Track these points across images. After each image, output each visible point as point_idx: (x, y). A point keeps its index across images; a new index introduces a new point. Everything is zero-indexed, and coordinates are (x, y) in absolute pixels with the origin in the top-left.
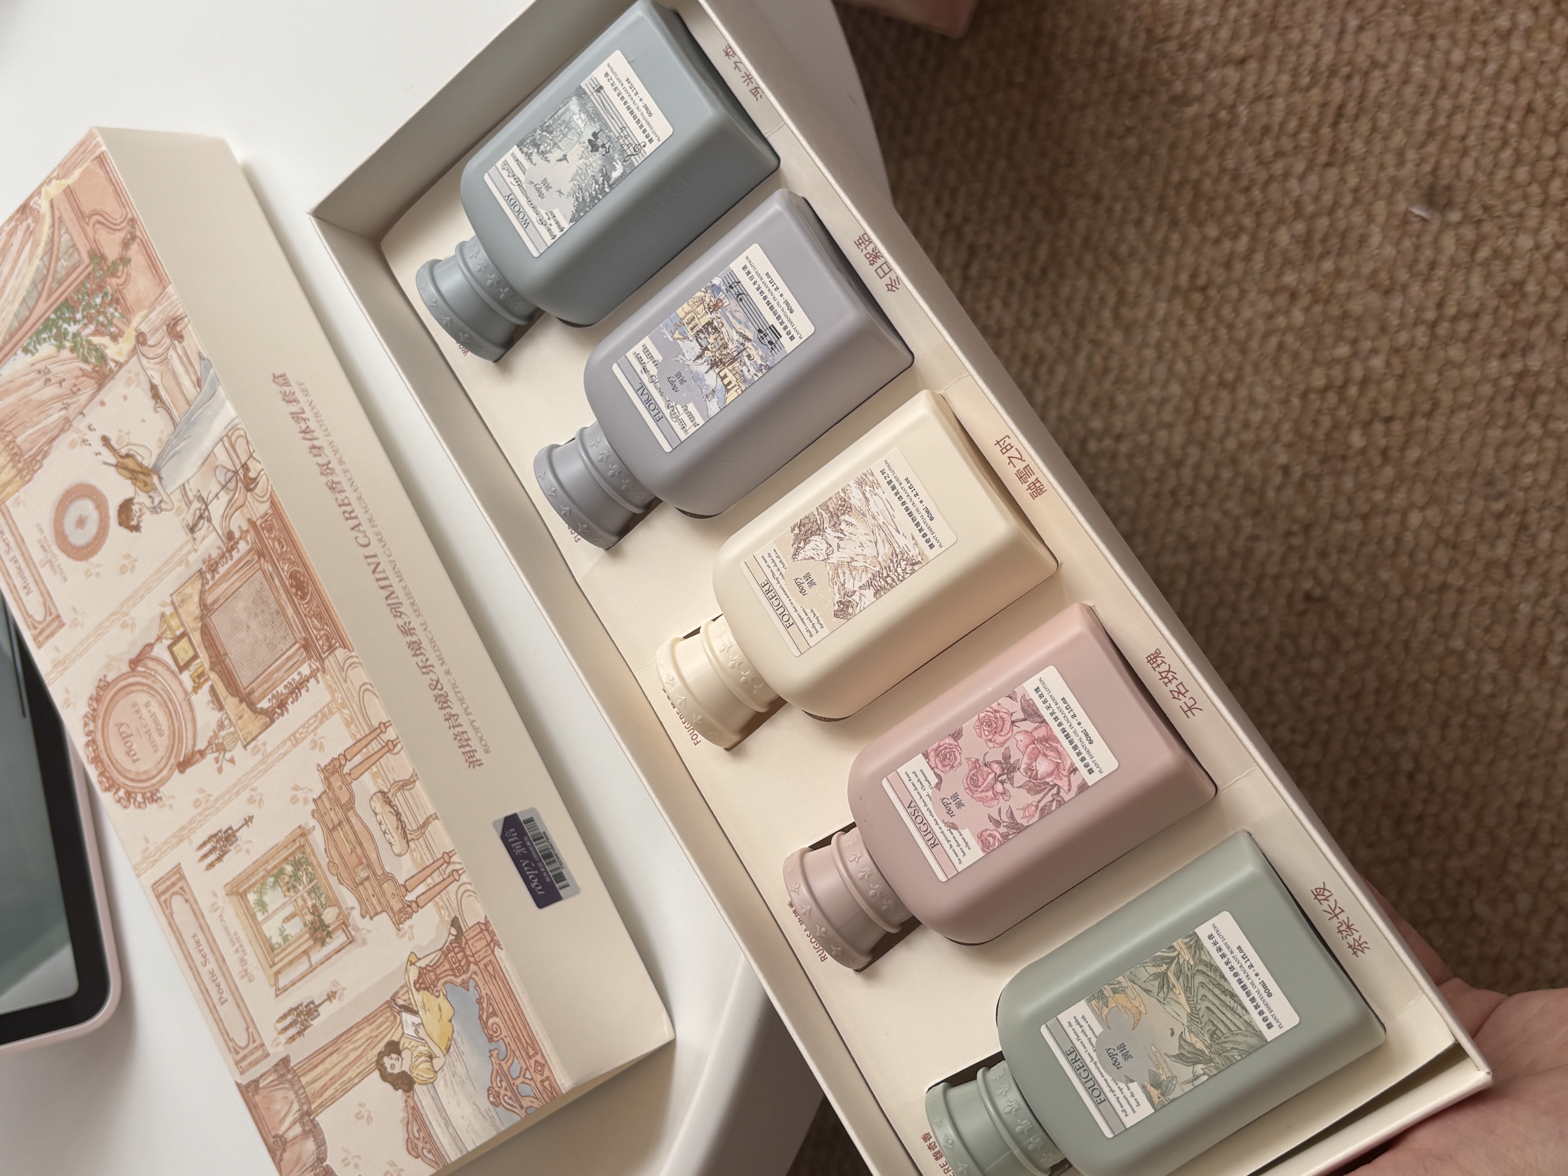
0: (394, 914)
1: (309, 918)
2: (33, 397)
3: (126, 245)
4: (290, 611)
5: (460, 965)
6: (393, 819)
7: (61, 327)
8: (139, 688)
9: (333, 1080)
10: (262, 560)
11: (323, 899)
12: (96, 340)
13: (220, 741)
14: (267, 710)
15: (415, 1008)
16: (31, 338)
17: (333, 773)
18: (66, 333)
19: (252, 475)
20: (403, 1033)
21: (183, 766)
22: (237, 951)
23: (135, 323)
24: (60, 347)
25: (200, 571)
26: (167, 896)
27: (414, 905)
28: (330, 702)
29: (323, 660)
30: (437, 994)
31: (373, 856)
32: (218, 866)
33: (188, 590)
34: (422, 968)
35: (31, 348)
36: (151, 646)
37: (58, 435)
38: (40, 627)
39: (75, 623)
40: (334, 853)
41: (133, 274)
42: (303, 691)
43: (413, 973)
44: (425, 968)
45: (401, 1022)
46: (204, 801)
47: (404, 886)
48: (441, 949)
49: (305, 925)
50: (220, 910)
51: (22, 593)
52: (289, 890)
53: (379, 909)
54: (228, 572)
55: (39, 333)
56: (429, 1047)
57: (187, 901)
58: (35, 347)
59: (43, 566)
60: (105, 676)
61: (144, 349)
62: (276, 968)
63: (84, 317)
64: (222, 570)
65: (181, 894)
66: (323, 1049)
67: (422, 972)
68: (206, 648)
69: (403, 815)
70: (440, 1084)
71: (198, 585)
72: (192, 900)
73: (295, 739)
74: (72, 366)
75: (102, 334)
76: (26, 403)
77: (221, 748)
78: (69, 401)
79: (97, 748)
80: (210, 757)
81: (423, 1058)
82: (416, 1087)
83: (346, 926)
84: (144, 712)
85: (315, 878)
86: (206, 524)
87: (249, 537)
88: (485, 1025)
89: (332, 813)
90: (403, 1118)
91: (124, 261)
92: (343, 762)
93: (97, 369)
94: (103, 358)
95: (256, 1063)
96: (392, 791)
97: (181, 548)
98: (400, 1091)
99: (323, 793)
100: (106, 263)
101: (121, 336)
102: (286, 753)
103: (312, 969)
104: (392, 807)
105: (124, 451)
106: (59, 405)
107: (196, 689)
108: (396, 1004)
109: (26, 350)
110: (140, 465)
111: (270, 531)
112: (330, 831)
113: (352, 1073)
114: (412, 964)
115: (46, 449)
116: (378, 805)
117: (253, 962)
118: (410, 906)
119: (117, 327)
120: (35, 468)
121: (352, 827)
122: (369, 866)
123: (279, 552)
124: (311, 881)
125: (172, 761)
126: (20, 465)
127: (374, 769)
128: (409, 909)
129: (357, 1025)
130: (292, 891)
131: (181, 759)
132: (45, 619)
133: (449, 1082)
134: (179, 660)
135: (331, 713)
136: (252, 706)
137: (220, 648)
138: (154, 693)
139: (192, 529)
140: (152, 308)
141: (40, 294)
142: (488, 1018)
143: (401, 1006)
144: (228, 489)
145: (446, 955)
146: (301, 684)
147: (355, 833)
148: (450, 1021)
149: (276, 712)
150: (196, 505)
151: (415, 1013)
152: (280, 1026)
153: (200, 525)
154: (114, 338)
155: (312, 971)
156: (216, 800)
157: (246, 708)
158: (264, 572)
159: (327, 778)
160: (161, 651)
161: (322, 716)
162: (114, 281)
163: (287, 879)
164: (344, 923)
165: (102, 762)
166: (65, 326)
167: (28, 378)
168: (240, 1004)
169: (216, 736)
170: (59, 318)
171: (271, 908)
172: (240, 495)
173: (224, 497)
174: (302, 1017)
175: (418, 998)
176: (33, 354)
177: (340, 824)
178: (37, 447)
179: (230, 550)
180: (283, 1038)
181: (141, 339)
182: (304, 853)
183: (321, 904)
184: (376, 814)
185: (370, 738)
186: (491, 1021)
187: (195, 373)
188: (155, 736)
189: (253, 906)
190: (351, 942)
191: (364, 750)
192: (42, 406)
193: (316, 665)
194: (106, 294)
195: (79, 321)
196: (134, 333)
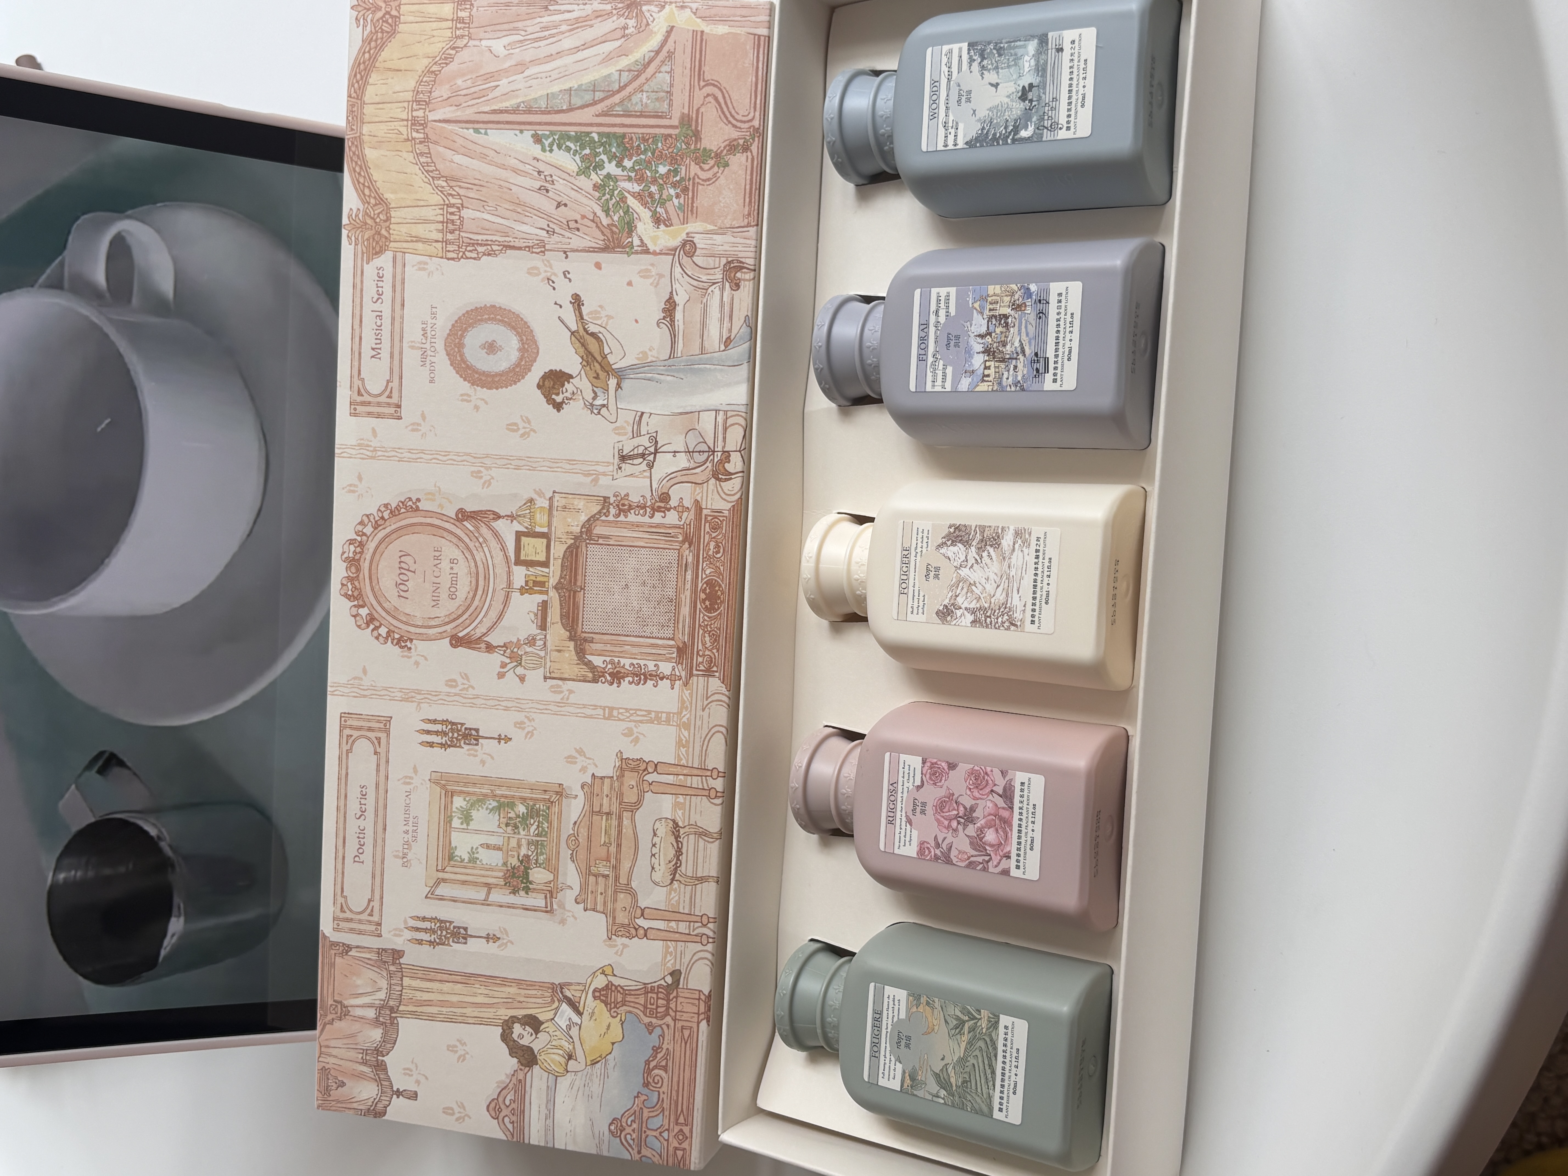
0: (614, 923)
1: (514, 862)
2: (512, 187)
3: (732, 147)
4: (685, 610)
5: (656, 1009)
6: (672, 853)
7: (597, 154)
8: (455, 540)
9: (443, 1003)
10: (687, 545)
11: (541, 858)
12: (632, 202)
13: (520, 653)
14: (595, 667)
15: (581, 1009)
16: (552, 133)
17: (633, 770)
18: (599, 166)
19: (729, 467)
20: (553, 1019)
21: (457, 641)
22: (407, 832)
23: (692, 227)
24: (584, 172)
25: (606, 499)
26: (356, 734)
27: (641, 932)
28: (674, 713)
29: (691, 675)
30: (615, 1014)
31: (626, 865)
32: (437, 750)
33: (580, 504)
34: (612, 985)
35: (547, 143)
36: (498, 517)
37: (520, 248)
38: (367, 398)
39: (415, 427)
40: (584, 832)
41: (722, 181)
42: (650, 683)
43: (600, 982)
44: (616, 987)
45: (557, 1009)
46: (461, 687)
47: (643, 911)
48: (645, 984)
49: (505, 864)
50: (411, 787)
51: (367, 352)
52: (507, 825)
53: (600, 907)
54: (638, 525)
55: (568, 137)
56: (574, 1048)
57: (376, 753)
58: (551, 145)
59: (412, 347)
60: (418, 500)
61: (685, 260)
62: (441, 875)
63: (633, 169)
64: (632, 517)
65: (373, 743)
66: (451, 973)
67: (609, 987)
68: (562, 566)
69: (684, 856)
70: (564, 1083)
71: (595, 509)
72: (383, 755)
73: (609, 713)
74: (585, 201)
75: (645, 205)
76: (501, 186)
77: (517, 659)
78: (557, 230)
79: (361, 553)
80: (497, 658)
81: (561, 1052)
82: (536, 1068)
83: (552, 897)
84: (445, 565)
85: (545, 836)
86: (644, 466)
87: (685, 514)
88: (648, 1071)
89: (605, 801)
90: (502, 1082)
91: (720, 160)
92: (650, 770)
93: (614, 229)
94: (630, 227)
95: (360, 933)
96: (686, 829)
97: (597, 463)
98: (515, 1060)
99: (608, 777)
100: (696, 144)
101: (667, 226)
102: (591, 717)
103: (485, 903)
104: (677, 842)
105: (592, 328)
106: (543, 224)
107: (523, 591)
108: (562, 993)
109: (538, 139)
110: (605, 357)
111: (714, 528)
112: (592, 812)
113: (469, 1011)
114: (603, 973)
115: (495, 248)
116: (663, 830)
117: (419, 850)
118: (636, 930)
119: (667, 212)
120: (468, 254)
121: (620, 825)
122: (615, 868)
123: (711, 553)
124: (537, 835)
125: (448, 628)
126: (450, 237)
127: (681, 799)
128: (633, 931)
129: (504, 979)
130: (510, 828)
131: (461, 635)
132: (380, 395)
133: (575, 1088)
134: (523, 553)
135: (668, 722)
136: (581, 653)
137: (579, 577)
138: (469, 557)
139: (623, 458)
140: (722, 231)
141: (595, 103)
142: (655, 1067)
143: (566, 997)
144: (692, 458)
145: (647, 993)
146: (650, 675)
147: (620, 832)
148: (613, 1044)
149: (603, 676)
150: (645, 441)
151: (580, 1013)
152: (412, 923)
153: (636, 461)
154: (657, 220)
155: (483, 904)
156: (477, 697)
157: (572, 648)
158: (680, 556)
159: (621, 768)
160: (507, 530)
161: (655, 718)
162: (694, 169)
163: (512, 815)
164: (551, 892)
165: (358, 570)
166: (604, 157)
167: (521, 166)
168: (378, 876)
169: (518, 645)
170: (602, 144)
171: (473, 825)
172: (702, 473)
173: (683, 461)
174: (444, 933)
175: (590, 1003)
176: (544, 150)
177: (608, 814)
178: (485, 237)
179: (655, 510)
180: (408, 935)
181: (688, 247)
182: (548, 808)
183: (537, 860)
184: (655, 835)
185: (696, 772)
186: (656, 1071)
187: (730, 330)
188: (444, 595)
189: (454, 809)
190: (547, 912)
191: (681, 777)
192: (520, 207)
193: (680, 671)
194: (676, 172)
195: (624, 168)
196: (684, 236)
